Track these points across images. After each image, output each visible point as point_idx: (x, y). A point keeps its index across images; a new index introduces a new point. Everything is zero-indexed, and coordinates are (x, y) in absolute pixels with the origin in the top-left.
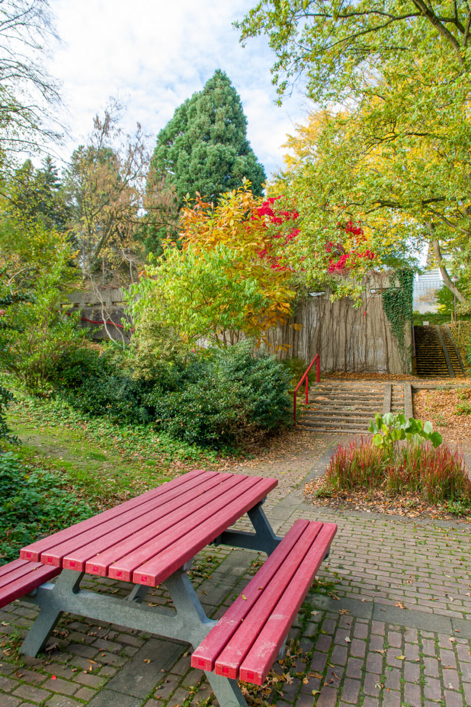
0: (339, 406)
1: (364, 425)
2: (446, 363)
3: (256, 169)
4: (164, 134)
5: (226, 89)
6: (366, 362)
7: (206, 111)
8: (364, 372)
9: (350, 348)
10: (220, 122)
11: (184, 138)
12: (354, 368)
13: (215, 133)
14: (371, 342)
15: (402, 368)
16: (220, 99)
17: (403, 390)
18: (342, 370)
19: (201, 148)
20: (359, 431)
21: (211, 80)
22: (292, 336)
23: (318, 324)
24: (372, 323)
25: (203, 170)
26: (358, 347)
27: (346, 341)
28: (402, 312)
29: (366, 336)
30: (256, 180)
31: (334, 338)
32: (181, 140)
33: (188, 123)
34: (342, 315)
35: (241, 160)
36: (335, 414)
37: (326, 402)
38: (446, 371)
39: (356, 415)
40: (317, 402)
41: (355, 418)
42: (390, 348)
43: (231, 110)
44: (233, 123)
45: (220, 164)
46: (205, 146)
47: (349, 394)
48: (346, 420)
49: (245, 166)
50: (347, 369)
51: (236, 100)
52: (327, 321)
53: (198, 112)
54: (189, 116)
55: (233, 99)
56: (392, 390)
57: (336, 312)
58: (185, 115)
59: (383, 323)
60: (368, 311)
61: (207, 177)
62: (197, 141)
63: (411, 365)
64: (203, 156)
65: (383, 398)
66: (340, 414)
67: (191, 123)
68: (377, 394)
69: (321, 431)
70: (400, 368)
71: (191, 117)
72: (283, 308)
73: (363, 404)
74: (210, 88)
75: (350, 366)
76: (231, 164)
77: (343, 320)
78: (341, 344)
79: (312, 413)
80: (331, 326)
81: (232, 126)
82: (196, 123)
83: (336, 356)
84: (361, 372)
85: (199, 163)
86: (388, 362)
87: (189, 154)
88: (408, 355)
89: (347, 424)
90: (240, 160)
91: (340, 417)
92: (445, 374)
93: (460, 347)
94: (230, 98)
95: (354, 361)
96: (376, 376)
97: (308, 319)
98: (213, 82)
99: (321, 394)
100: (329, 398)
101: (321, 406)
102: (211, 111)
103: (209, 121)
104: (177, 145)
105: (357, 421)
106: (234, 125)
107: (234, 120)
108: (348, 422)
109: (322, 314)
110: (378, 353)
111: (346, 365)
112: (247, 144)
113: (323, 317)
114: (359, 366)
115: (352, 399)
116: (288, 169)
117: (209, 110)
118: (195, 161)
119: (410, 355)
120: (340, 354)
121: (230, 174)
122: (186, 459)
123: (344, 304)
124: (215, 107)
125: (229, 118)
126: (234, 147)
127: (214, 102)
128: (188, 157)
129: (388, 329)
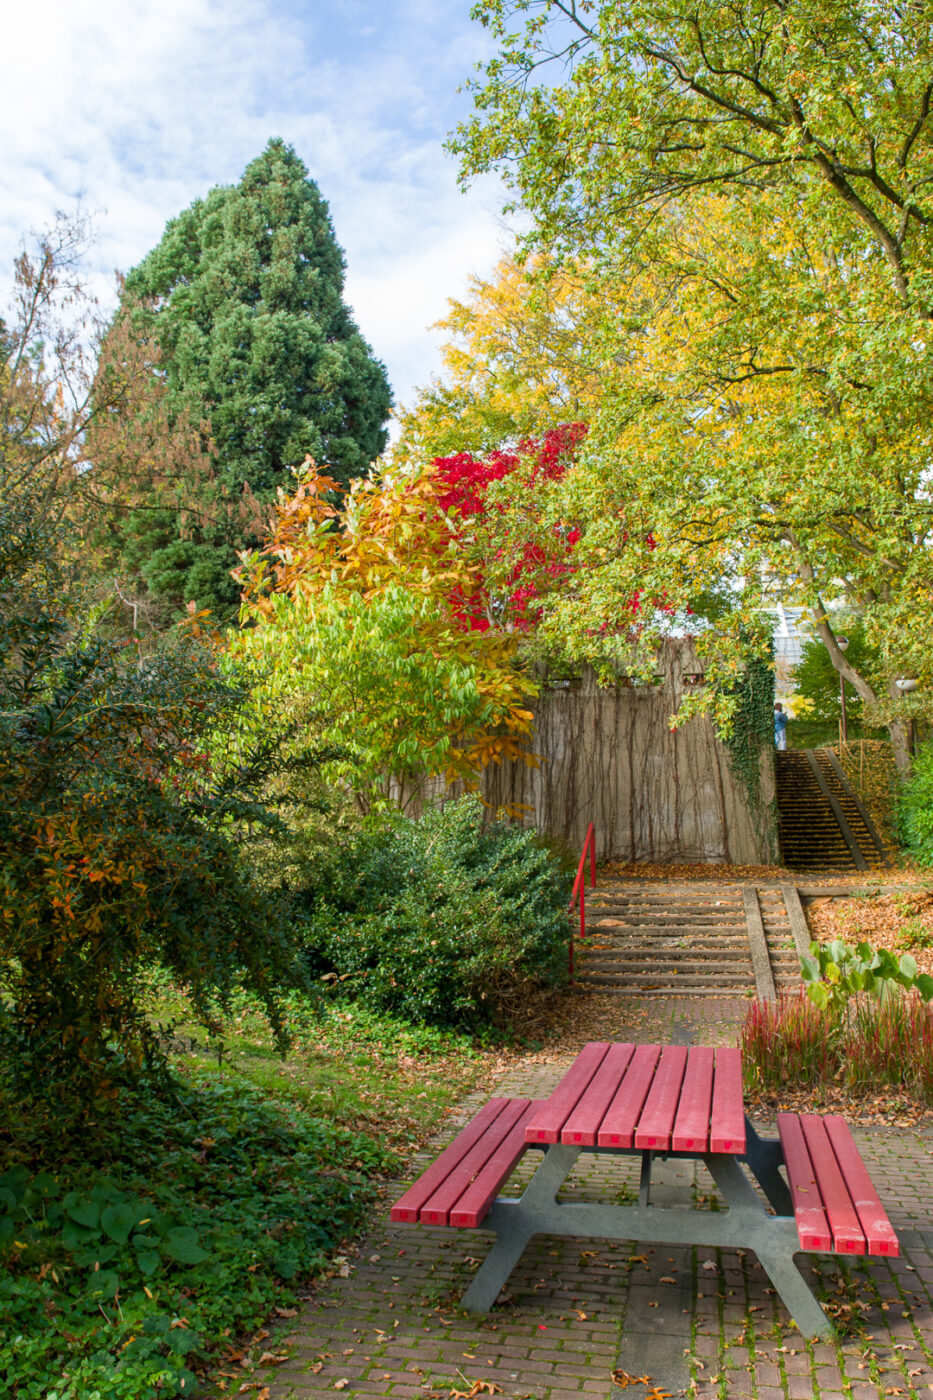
0: (654, 939)
1: (717, 976)
2: (843, 838)
3: (370, 374)
4: (141, 279)
5: (297, 186)
6: (678, 838)
7: (248, 232)
8: (676, 861)
9: (642, 807)
10: (283, 261)
11: (192, 293)
12: (652, 853)
13: (273, 286)
14: (687, 794)
15: (758, 851)
16: (284, 208)
17: (784, 900)
18: (625, 857)
19: (240, 319)
20: (710, 990)
21: (258, 161)
22: (508, 779)
23: (569, 752)
24: (688, 751)
25: (246, 373)
26: (659, 804)
27: (633, 791)
28: (753, 726)
29: (676, 779)
30: (369, 398)
31: (606, 784)
32: (185, 297)
33: (202, 258)
34: (622, 732)
35: (334, 350)
36: (651, 955)
37: (624, 930)
38: (846, 856)
39: (696, 956)
40: (605, 931)
41: (694, 963)
42: (729, 806)
43: (310, 234)
44: (315, 266)
45: (286, 360)
46: (250, 316)
47: (669, 911)
48: (678, 968)
49: (344, 366)
50: (638, 856)
51: (320, 212)
52: (588, 747)
53: (227, 233)
54: (203, 240)
55: (316, 210)
56: (760, 901)
57: (608, 726)
58: (193, 238)
59: (712, 749)
61: (254, 392)
62: (226, 300)
63: (776, 844)
64: (246, 340)
65: (745, 919)
66: (660, 956)
67: (211, 258)
68: (728, 910)
69: (632, 994)
70: (752, 850)
71: (209, 244)
72: (517, 722)
73: (704, 933)
74: (257, 181)
75: (643, 849)
76: (310, 362)
77: (624, 745)
78: (621, 798)
79: (599, 956)
80: (597, 758)
81: (313, 273)
82: (222, 258)
83: (611, 827)
84: (669, 860)
85: (235, 355)
86: (726, 838)
87: (207, 332)
88: (770, 821)
89: (681, 976)
90: (331, 353)
91: (661, 963)
92: (845, 863)
93: (867, 799)
94: (307, 208)
95: (651, 836)
96: (703, 871)
97: (545, 742)
98: (263, 166)
99: (608, 914)
100: (628, 921)
101: (617, 940)
102: (260, 235)
103: (257, 256)
104: (176, 308)
105: (701, 970)
106: (317, 270)
107: (318, 259)
108: (681, 971)
109: (576, 729)
110: (705, 817)
111: (633, 845)
112: (344, 313)
113: (579, 736)
114: (664, 848)
115: (679, 922)
116: (457, 382)
117: (256, 231)
118: (223, 350)
119: (773, 822)
120: (620, 821)
121: (309, 383)
122: (421, 1052)
123: (625, 708)
124: (273, 226)
125: (305, 252)
126: (317, 320)
127: (268, 213)
128: (203, 340)
129: (724, 763)
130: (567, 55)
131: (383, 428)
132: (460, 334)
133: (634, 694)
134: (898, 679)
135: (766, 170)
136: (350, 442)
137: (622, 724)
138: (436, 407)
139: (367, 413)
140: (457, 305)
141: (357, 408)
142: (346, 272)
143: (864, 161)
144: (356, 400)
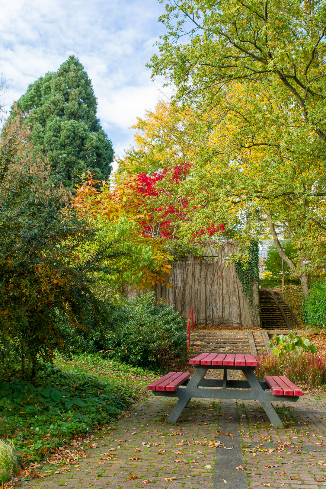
0: (215, 348)
2: (283, 319)
3: (106, 145)
5: (79, 73)
6: (223, 317)
7: (60, 90)
8: (222, 325)
9: (210, 305)
10: (74, 101)
11: (38, 112)
12: (213, 322)
13: (69, 110)
14: (226, 300)
15: (252, 322)
16: (74, 81)
17: (262, 336)
18: (203, 324)
19: (56, 122)
21: (65, 64)
22: (160, 291)
23: (183, 284)
24: (227, 284)
25: (58, 142)
26: (216, 304)
27: (206, 299)
28: (251, 275)
29: (222, 295)
30: (106, 154)
31: (196, 296)
32: (35, 114)
33: (42, 99)
34: (202, 277)
35: (93, 135)
37: (205, 345)
38: (284, 325)
40: (197, 345)
42: (242, 304)
43: (84, 91)
44: (85, 103)
45: (74, 138)
46: (60, 121)
47: (220, 339)
49: (97, 141)
50: (208, 323)
51: (88, 83)
52: (190, 282)
53: (52, 90)
54: (43, 93)
55: (86, 83)
56: (253, 336)
57: (197, 274)
58: (39, 91)
59: (236, 284)
60: (223, 274)
61: (61, 149)
62: (51, 115)
63: (259, 319)
64: (58, 130)
65: (248, 342)
67: (46, 99)
68: (242, 339)
70: (250, 322)
71: (45, 94)
72: (165, 269)
73: (234, 346)
74: (64, 71)
75: (210, 321)
76: (83, 139)
77: (203, 282)
78: (202, 301)
79: (196, 353)
80: (193, 287)
81: (85, 106)
82: (50, 99)
83: (198, 312)
84: (219, 325)
85: (54, 136)
86: (240, 317)
87: (44, 126)
92: (284, 328)
93: (292, 306)
94: (83, 81)
95: (213, 315)
96: (232, 329)
97: (173, 280)
98: (67, 66)
99: (198, 340)
100: (205, 342)
101: (202, 348)
102: (65, 91)
103: (64, 99)
106: (87, 105)
107: (87, 101)
109: (185, 275)
110: (233, 309)
111: (206, 319)
112: (97, 121)
113: (187, 278)
114: (217, 320)
115: (224, 343)
116: (139, 148)
117: (63, 90)
118: (49, 134)
119: (258, 311)
120: (201, 310)
121: (83, 147)
122: (137, 374)
123: (204, 268)
124: (70, 88)
125: (82, 98)
126: (86, 123)
127: (68, 83)
128: (42, 129)
129: (240, 289)
130: (191, 33)
131: (110, 166)
132: (141, 130)
133: (207, 263)
134: (304, 260)
135: (258, 75)
136: (98, 170)
137: (203, 274)
138: (132, 157)
139: (105, 159)
140: (140, 119)
141: (101, 157)
142: (98, 106)
143: (292, 73)
144: (101, 154)
